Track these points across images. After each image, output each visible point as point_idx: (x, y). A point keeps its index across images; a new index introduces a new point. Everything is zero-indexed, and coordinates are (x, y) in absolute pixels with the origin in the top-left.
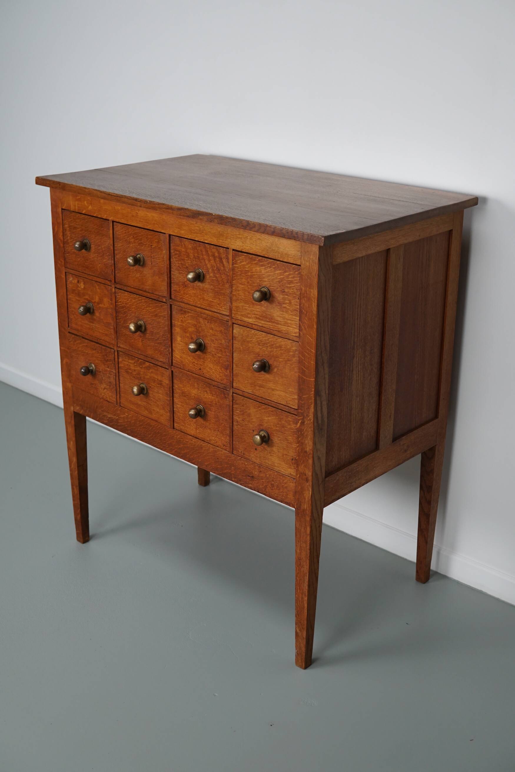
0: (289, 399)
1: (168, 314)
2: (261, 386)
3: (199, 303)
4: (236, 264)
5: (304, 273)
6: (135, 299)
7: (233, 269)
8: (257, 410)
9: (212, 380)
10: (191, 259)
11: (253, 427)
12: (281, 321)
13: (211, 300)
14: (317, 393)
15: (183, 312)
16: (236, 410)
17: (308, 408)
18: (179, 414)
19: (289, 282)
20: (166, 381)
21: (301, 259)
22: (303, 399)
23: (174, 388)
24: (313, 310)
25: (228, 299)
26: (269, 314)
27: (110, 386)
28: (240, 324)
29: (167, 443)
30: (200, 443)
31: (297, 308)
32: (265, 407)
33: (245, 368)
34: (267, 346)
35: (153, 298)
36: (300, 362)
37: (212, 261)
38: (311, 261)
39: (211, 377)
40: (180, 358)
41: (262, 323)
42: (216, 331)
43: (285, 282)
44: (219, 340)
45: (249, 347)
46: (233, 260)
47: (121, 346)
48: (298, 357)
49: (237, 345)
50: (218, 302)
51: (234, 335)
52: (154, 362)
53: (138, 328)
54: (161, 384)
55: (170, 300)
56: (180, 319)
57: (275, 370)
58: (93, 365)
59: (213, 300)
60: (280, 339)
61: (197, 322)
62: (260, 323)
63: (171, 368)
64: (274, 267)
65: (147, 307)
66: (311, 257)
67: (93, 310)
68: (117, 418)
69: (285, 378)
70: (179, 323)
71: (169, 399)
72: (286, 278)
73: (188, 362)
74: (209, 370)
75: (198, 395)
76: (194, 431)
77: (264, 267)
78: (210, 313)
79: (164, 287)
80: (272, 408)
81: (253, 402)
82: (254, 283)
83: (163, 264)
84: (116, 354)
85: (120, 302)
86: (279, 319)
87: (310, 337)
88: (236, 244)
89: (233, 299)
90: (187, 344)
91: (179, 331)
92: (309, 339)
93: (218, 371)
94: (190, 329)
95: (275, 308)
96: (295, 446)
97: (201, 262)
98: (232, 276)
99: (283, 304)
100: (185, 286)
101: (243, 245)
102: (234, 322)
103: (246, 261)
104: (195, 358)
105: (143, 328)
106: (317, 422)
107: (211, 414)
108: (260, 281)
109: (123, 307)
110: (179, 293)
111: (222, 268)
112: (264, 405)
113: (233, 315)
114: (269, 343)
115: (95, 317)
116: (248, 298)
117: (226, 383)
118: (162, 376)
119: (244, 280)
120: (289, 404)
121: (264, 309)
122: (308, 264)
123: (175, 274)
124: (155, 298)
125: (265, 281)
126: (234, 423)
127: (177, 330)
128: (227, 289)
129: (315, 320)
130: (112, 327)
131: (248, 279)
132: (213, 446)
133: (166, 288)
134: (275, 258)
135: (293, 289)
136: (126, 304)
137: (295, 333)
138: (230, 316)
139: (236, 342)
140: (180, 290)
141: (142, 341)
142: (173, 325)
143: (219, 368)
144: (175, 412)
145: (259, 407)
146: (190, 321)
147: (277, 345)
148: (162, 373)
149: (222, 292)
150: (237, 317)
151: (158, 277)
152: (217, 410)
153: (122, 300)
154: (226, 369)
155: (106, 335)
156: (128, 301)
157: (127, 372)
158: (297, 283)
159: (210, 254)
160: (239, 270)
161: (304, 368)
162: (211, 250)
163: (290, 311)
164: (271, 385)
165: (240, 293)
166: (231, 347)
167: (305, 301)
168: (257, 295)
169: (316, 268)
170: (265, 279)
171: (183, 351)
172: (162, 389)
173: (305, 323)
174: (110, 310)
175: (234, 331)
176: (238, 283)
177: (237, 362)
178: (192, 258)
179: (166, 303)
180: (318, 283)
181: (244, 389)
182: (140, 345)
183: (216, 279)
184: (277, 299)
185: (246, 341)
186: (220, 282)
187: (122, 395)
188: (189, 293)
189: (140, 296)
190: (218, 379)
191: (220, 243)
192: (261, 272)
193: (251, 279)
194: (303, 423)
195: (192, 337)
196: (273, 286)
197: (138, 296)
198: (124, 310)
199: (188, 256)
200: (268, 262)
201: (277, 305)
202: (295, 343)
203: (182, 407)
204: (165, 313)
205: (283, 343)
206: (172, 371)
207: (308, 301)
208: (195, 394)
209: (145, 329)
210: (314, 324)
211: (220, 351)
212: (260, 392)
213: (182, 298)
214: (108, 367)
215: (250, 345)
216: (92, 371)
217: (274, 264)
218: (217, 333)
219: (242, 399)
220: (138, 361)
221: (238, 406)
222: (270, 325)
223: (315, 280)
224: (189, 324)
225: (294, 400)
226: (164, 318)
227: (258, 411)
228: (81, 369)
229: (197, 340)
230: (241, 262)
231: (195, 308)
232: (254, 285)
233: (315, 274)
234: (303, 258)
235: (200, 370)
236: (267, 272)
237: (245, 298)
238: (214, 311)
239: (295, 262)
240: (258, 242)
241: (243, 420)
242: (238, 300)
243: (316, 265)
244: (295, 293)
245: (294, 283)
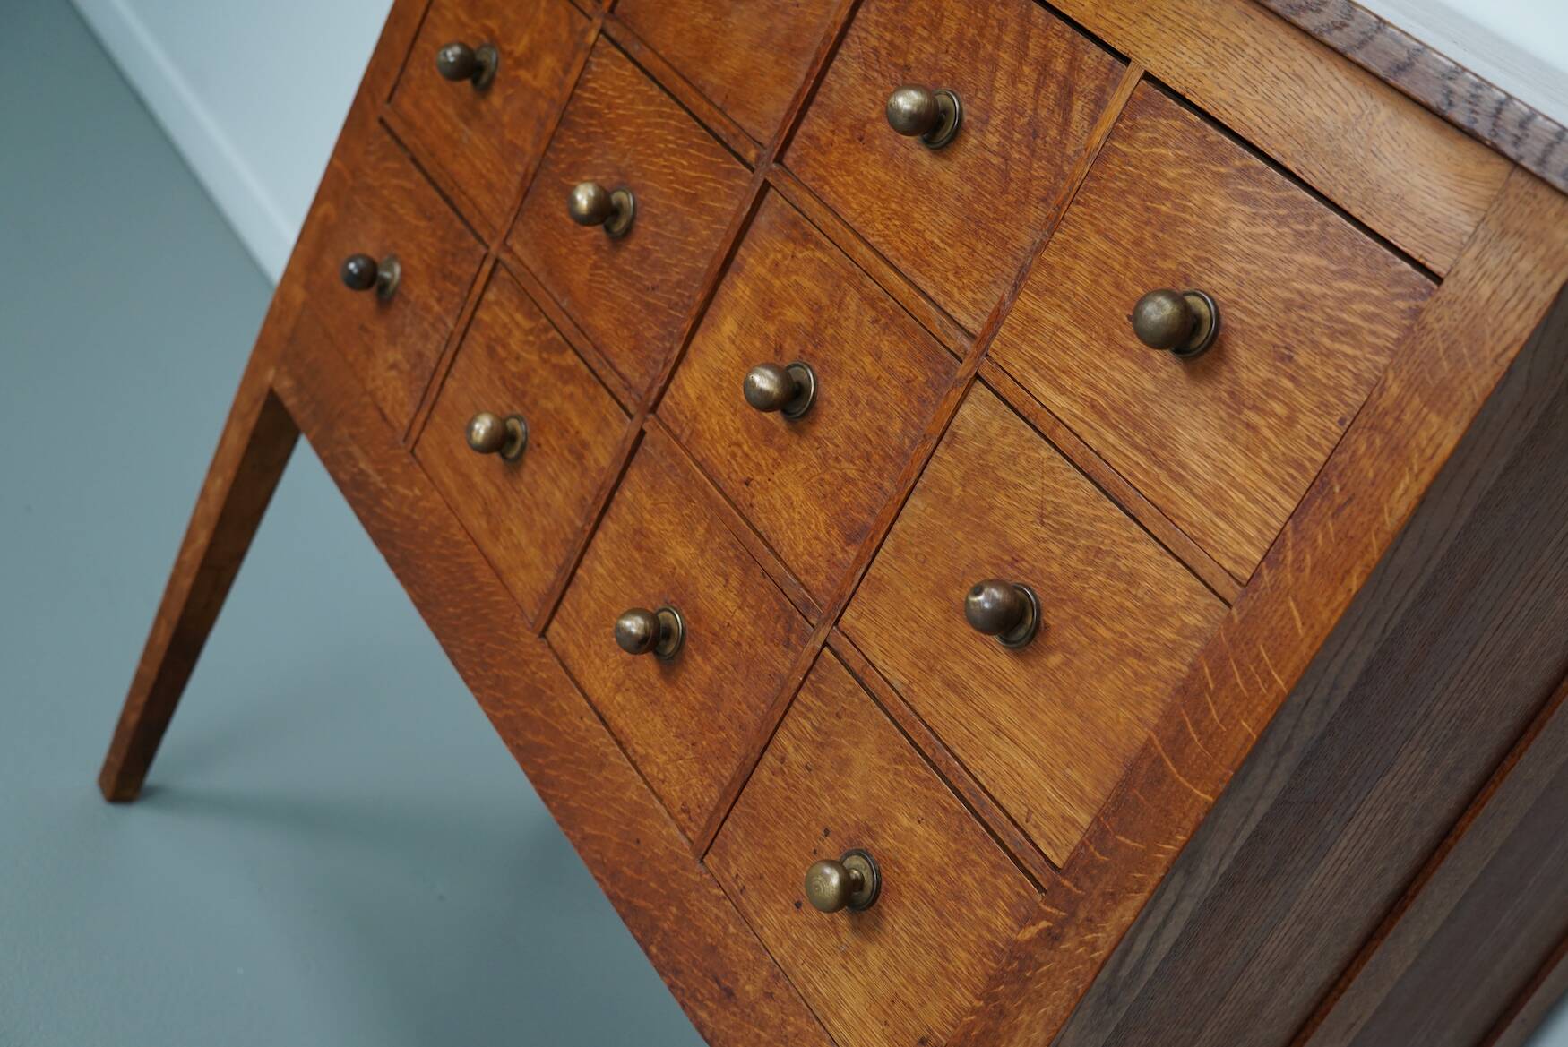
0: (1047, 807)
1: (737, 214)
2: (953, 685)
3: (881, 227)
4: (1127, 138)
5: (1438, 320)
6: (649, 101)
7: (1101, 158)
8: (887, 766)
9: (771, 549)
10: (940, 39)
11: (833, 819)
12: (1197, 476)
13: (936, 241)
14: (1186, 860)
15: (799, 231)
16: (802, 714)
17: (1112, 894)
18: (585, 596)
19: (1339, 327)
20: (603, 457)
21: (1461, 251)
22: (1111, 844)
23: (617, 494)
24: (1386, 509)
25: (1007, 270)
26: (1160, 420)
27: (414, 367)
28: (1004, 395)
29: (496, 671)
30: (603, 741)
31: (1312, 460)
32: (923, 773)
33: (927, 578)
34: (1073, 542)
35: (714, 126)
36: (1188, 692)
37: (1026, 88)
38: (1510, 284)
39: (773, 536)
40: (695, 402)
41: (1104, 438)
42: (890, 370)
43: (1317, 318)
44: (883, 412)
45: (991, 507)
46: (1120, 119)
47: (518, 248)
48: (1191, 666)
49: (945, 467)
50: (961, 262)
51: (955, 422)
52: (596, 366)
53: (604, 212)
54: (580, 457)
55: (774, 166)
56: (772, 256)
57: (1055, 660)
58: (397, 270)
59: (942, 245)
60: (1151, 549)
61: (832, 301)
62: (1099, 435)
63: (645, 420)
64: (1301, 228)
65: (673, 152)
66: (1525, 266)
67: (492, 79)
68: (384, 486)
69: (1080, 716)
70: (761, 270)
71: (579, 524)
72: (1330, 303)
73: (717, 428)
74: (778, 504)
75: (687, 573)
76: (606, 690)
77: (1247, 209)
78: (905, 287)
79: (775, 106)
80: (950, 797)
81: (887, 724)
82: (1165, 256)
83: (816, 16)
84: (487, 267)
85: (594, 90)
86: (1195, 461)
87: (1301, 614)
88: (1174, 58)
89: (1030, 278)
90: (749, 364)
91: (747, 298)
92: (1292, 619)
93: (813, 526)
94: (790, 314)
95: (1203, 408)
96: (964, 998)
97: (975, 71)
98: (1078, 184)
99: (1254, 408)
100: (860, 135)
101: (1208, 72)
102: (985, 372)
103: (1180, 148)
104: (748, 430)
105: (623, 222)
106: (1115, 972)
107: (699, 668)
108: (1197, 259)
109: (592, 113)
110: (822, 154)
111: (1053, 132)
112: (923, 765)
113: (995, 344)
114: (1090, 535)
115: (483, 107)
116: (1100, 306)
117: (817, 589)
118: (599, 431)
119: (1124, 222)
120: (1037, 826)
121: (1150, 386)
122: (1486, 289)
123: (847, 69)
124: (722, 133)
125: (1221, 272)
126: (768, 757)
127: (739, 290)
128: (1024, 228)
129: (1374, 554)
130: (520, 168)
131: (1148, 228)
132: (646, 787)
133: (782, 114)
134: (1325, 191)
135: (1339, 368)
136: (610, 106)
137: (1238, 560)
138: (982, 341)
139: (947, 457)
140: (831, 143)
141: (595, 266)
142: (734, 265)
143: (822, 517)
144: (575, 579)
145: (899, 759)
146: (806, 283)
147: (1123, 564)
148: (604, 419)
149: (1000, 227)
150: (1010, 359)
151: (771, 58)
152: (731, 668)
153: (602, 86)
154: (850, 539)
155: (490, 187)
156: (619, 98)
157: (491, 351)
158: (1377, 350)
159: (1031, 53)
160: (1125, 172)
161: (1191, 729)
162: (1046, 38)
163: (1265, 455)
164: (1003, 708)
165: (1076, 267)
166: (918, 465)
167: (1368, 448)
168: (1160, 311)
169: (1518, 326)
170: (1228, 262)
171: (721, 380)
172: (575, 475)
173: (1315, 541)
174: (543, 105)
175: (965, 410)
176: (1092, 224)
177: (907, 538)
178: (947, 37)
179: (753, 170)
180: (1487, 400)
181: (881, 656)
182: (580, 277)
183: (1004, 167)
184: (1232, 371)
185: (991, 475)
186: (1013, 184)
187: (437, 419)
188: (862, 172)
189: (672, 101)
190: (797, 556)
191: (1102, 24)
192: (1223, 223)
193: (1161, 235)
194: (1051, 938)
195: (781, 347)
196: (1244, 310)
197: (665, 96)
198: (591, 125)
199: (934, 27)
200: (1284, 194)
201: (1220, 399)
202: (1208, 600)
203: (610, 581)
204: (727, 206)
205: (1152, 569)
206: (642, 433)
207: (1384, 455)
208: (678, 561)
209: (628, 232)
210: (1355, 574)
211: (860, 457)
212: (936, 707)
213: (821, 178)
214: (439, 300)
215: (1001, 500)
216: (384, 286)
217: (1308, 219)
218: (889, 383)
219: (849, 687)
220: (546, 330)
221: (819, 704)
222: (1138, 464)
223: (1482, 381)
224: (797, 292)
225: (1068, 825)
226: (713, 222)
227: (888, 770)
228: (351, 259)
229: (794, 365)
230: (1153, 142)
231: (855, 242)
232: (1159, 263)
233: (1499, 349)
234: (1475, 250)
235: (745, 486)
236: (1251, 236)
237: (1088, 301)
238: (924, 288)
239: (1421, 252)
240: (1286, 91)
241: (806, 767)
242: (1051, 292)
243: (1529, 312)
244: (1337, 390)
245: (1358, 344)
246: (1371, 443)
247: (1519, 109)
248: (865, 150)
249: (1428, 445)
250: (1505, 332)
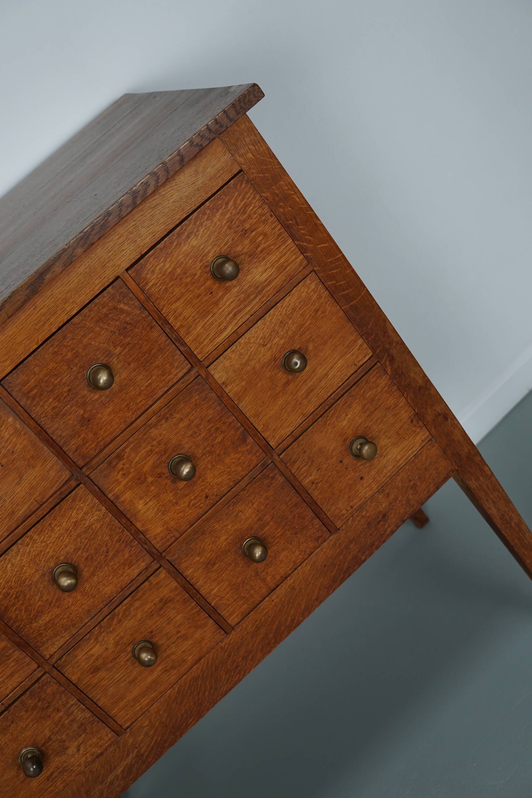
0: (354, 357)
1: (95, 495)
2: (308, 394)
3: (130, 413)
4: (147, 283)
5: (253, 174)
6: (17, 553)
9: (236, 484)
11: (338, 458)
12: (271, 275)
13: (147, 384)
15: (114, 461)
16: (299, 472)
18: (224, 600)
19: (242, 210)
21: (235, 161)
22: (369, 333)
23: (188, 579)
25: (172, 349)
26: (249, 287)
28: (218, 355)
29: (240, 660)
31: (279, 230)
32: (332, 412)
33: (270, 402)
34: (275, 333)
36: (333, 292)
39: (232, 483)
40: (165, 528)
41: (248, 312)
42: (188, 414)
43: (237, 217)
44: (203, 419)
45: (254, 368)
46: (138, 285)
47: (53, 650)
48: (326, 290)
49: (234, 389)
50: (160, 372)
51: (219, 383)
52: (129, 592)
54: (166, 603)
55: (83, 470)
56: (120, 477)
57: (310, 346)
59: (150, 381)
60: (287, 299)
61: (150, 444)
62: (246, 314)
63: (162, 560)
64: (206, 217)
65: (49, 536)
66: (248, 140)
68: (135, 751)
69: (330, 338)
70: (123, 484)
71: (193, 604)
72: (234, 211)
73: (180, 515)
74: (220, 480)
75: (232, 535)
76: (264, 586)
77: (192, 237)
78: (162, 400)
80: (342, 399)
81: (312, 428)
82: (195, 274)
84: (55, 673)
86: (266, 275)
87: (323, 244)
88: (126, 256)
89: (181, 337)
91: (132, 494)
92: (323, 247)
93: (234, 460)
94: (147, 468)
95: (250, 269)
96: (402, 401)
97: (87, 354)
98: (155, 309)
99: (257, 248)
100: (87, 421)
101: (138, 243)
102: (207, 364)
103: (160, 261)
107: (269, 529)
108: (201, 261)
109: (6, 595)
110: (86, 444)
111: (128, 319)
112: (329, 412)
113: (199, 357)
114: (275, 325)
116: (203, 306)
117: (258, 460)
118: (159, 589)
119: (177, 290)
120: (358, 363)
121: (237, 289)
122: (250, 155)
123: (56, 426)
124: (55, 502)
125: (209, 252)
126: (310, 491)
127: (127, 498)
130: (12, 650)
131: (183, 280)
133: (61, 464)
135: (255, 213)
136: (9, 581)
137: (300, 265)
138: (195, 364)
139: (230, 388)
140: (84, 438)
141: (84, 591)
142: (114, 501)
143: (232, 456)
144: (215, 607)
145: (326, 423)
146: (138, 458)
147: (288, 312)
148: (155, 586)
149: (154, 351)
151: (30, 471)
152: (274, 510)
154: (245, 441)
155: (12, 675)
156: (7, 574)
157: (96, 670)
158: (254, 198)
159: (92, 325)
160: (159, 286)
161: (345, 293)
162: (89, 316)
163: (273, 247)
164: (320, 372)
165: (185, 314)
167: (282, 208)
170: (207, 248)
172: (172, 607)
175: (216, 377)
177: (253, 411)
178: (67, 367)
179: (80, 483)
181: (290, 428)
182: (84, 602)
183: (131, 346)
184: (243, 254)
185: (243, 367)
186: (139, 343)
188: (103, 422)
189: (24, 537)
190: (242, 470)
191: (99, 286)
192: (193, 248)
193: (187, 275)
195: (159, 474)
196: (225, 245)
197: (20, 542)
198: (12, 595)
200: (193, 221)
201: (250, 261)
203: (222, 583)
204: (88, 503)
205: (293, 300)
207: (286, 203)
208: (226, 540)
211: (216, 433)
212: (313, 403)
213: (97, 445)
214: (58, 711)
215: (253, 363)
217: (205, 214)
218: (193, 415)
219: (296, 446)
220: (101, 628)
221: (298, 462)
222: (260, 299)
224: (139, 463)
225: (361, 348)
226: (92, 512)
227: (327, 430)
229: (170, 465)
230: (153, 272)
231: (134, 425)
232: (196, 277)
233: (269, 156)
234: (237, 156)
235: (208, 499)
236: (202, 237)
237: (199, 311)
238: (163, 393)
239: (230, 174)
240: (158, 212)
241: (318, 470)
242: (189, 328)
243: (261, 143)
244: (262, 215)
245: (251, 204)
246: (281, 207)
247: (212, 123)
248: (95, 418)
249: (288, 187)
250: (264, 152)
